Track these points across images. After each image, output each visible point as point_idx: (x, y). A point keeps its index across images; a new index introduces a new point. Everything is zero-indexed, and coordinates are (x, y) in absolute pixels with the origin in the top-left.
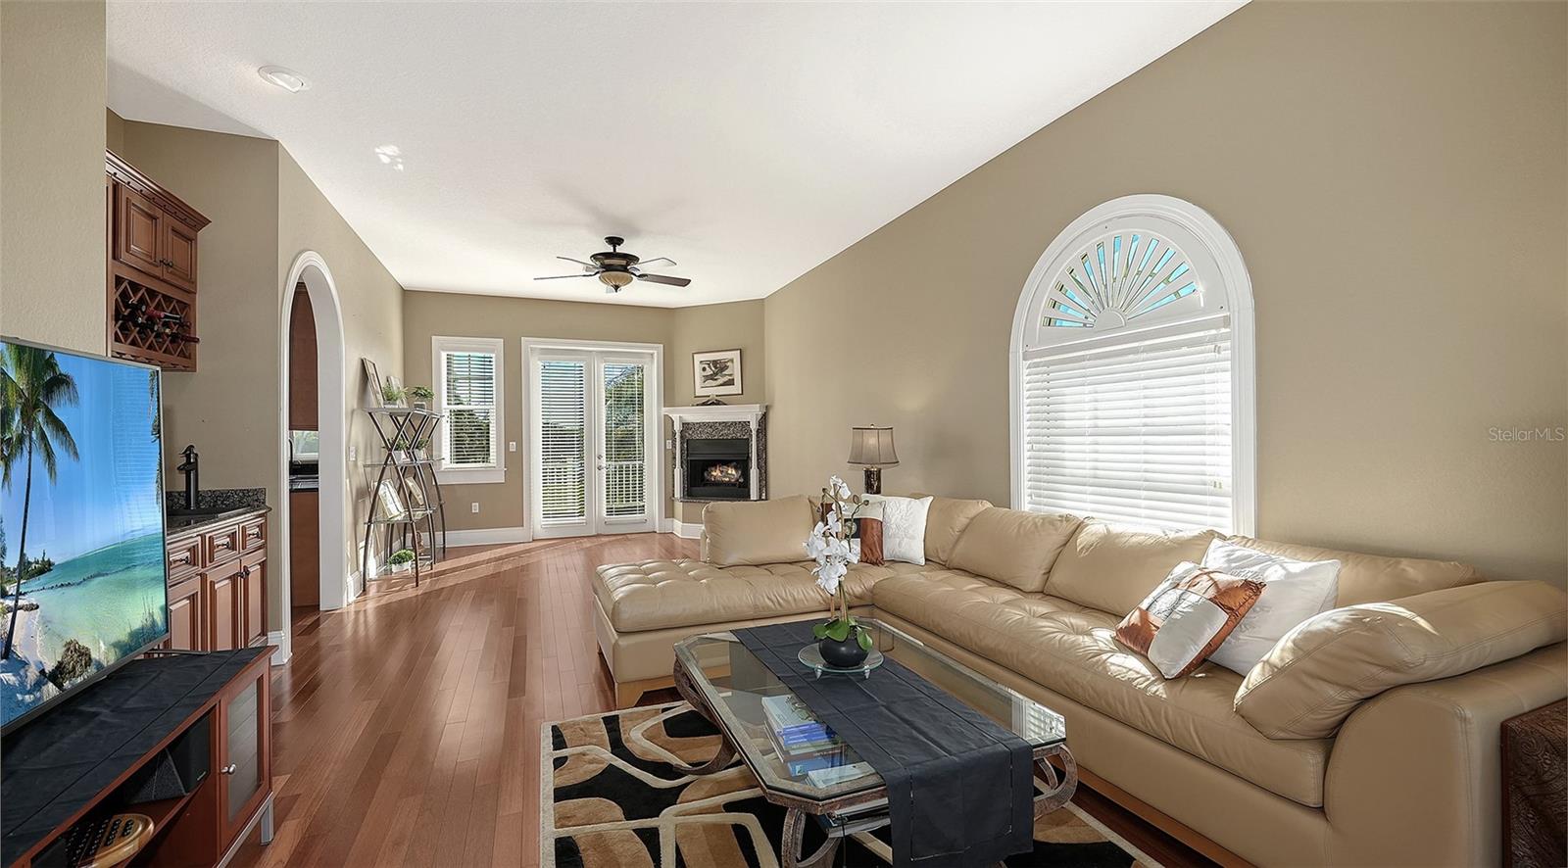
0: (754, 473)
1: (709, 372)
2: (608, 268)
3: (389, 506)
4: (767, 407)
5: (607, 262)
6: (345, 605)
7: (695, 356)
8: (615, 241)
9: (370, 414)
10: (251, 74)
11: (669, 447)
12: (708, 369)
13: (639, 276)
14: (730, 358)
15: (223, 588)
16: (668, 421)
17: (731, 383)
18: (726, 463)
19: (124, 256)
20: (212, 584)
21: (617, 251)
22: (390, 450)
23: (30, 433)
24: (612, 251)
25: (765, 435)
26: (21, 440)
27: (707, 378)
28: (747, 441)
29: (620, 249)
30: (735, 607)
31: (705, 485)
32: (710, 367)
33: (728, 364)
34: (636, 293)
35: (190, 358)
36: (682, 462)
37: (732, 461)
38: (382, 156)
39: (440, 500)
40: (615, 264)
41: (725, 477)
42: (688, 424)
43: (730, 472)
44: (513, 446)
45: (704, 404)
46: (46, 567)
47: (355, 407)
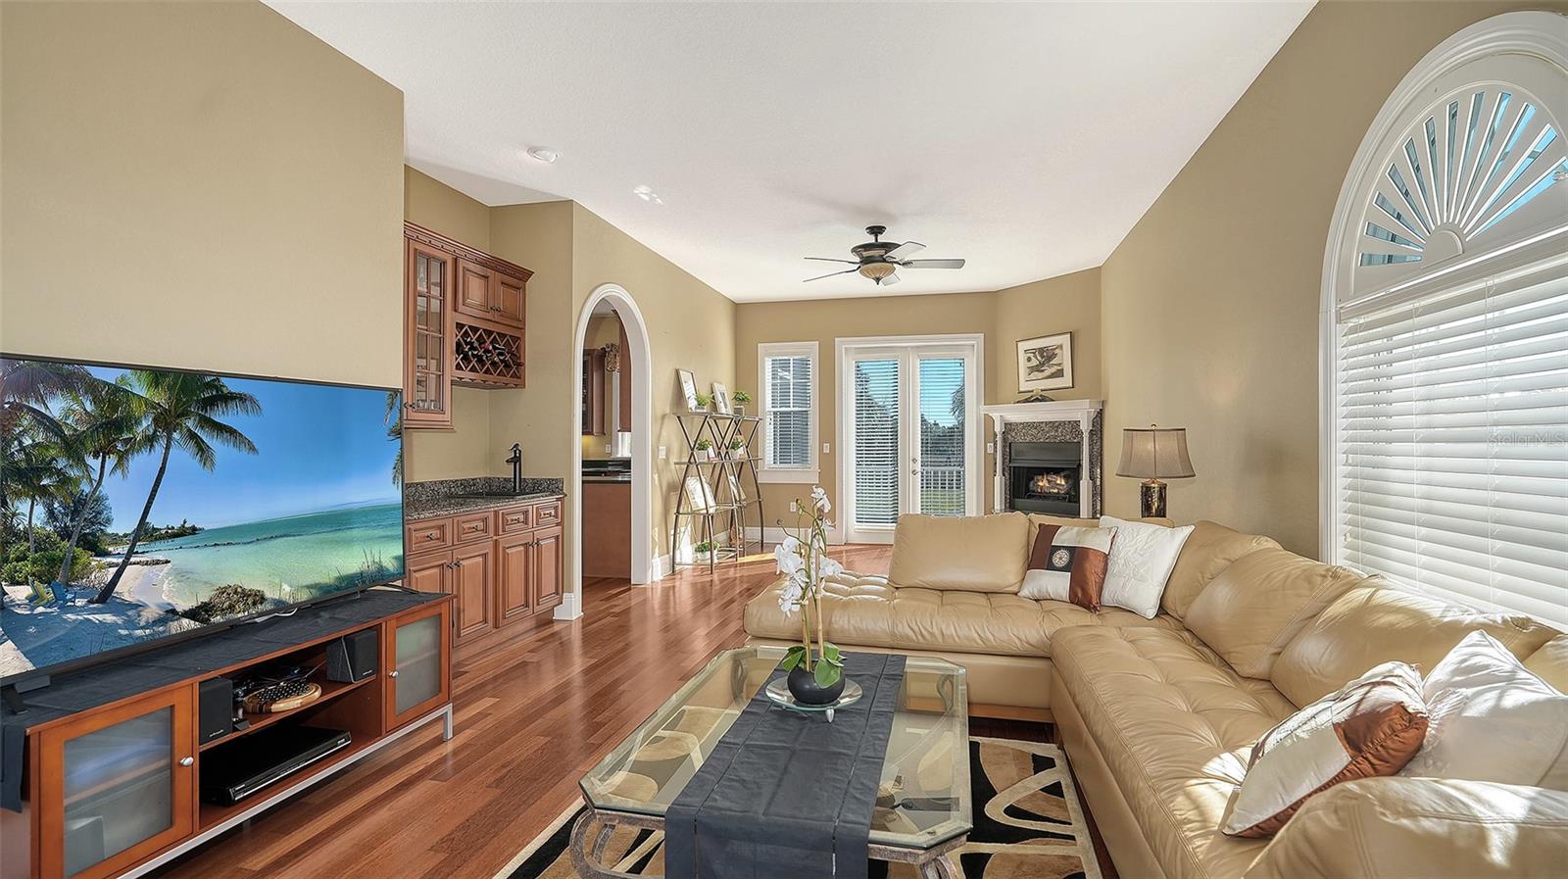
0: (1085, 485)
1: (1034, 362)
2: (866, 261)
3: (696, 500)
4: (1103, 402)
5: (865, 254)
6: (649, 582)
7: (1019, 344)
8: (876, 230)
9: (679, 417)
10: (525, 156)
11: (990, 450)
12: (1033, 358)
13: (904, 264)
14: (1059, 344)
15: (516, 553)
16: (989, 421)
17: (1059, 374)
18: (1057, 471)
19: (461, 308)
20: (504, 548)
21: (879, 241)
22: (692, 449)
23: (170, 434)
24: (874, 241)
25: (1101, 438)
26: (151, 439)
27: (1033, 369)
28: (1079, 444)
29: (882, 239)
30: (868, 630)
31: (1029, 497)
32: (1036, 357)
33: (1057, 351)
34: (904, 281)
35: (520, 378)
36: (1004, 470)
37: (1063, 470)
38: (642, 196)
39: (759, 497)
40: (875, 255)
41: (1053, 488)
42: (1011, 424)
43: (1058, 482)
44: (827, 446)
45: (1027, 401)
46: (187, 532)
47: (668, 412)
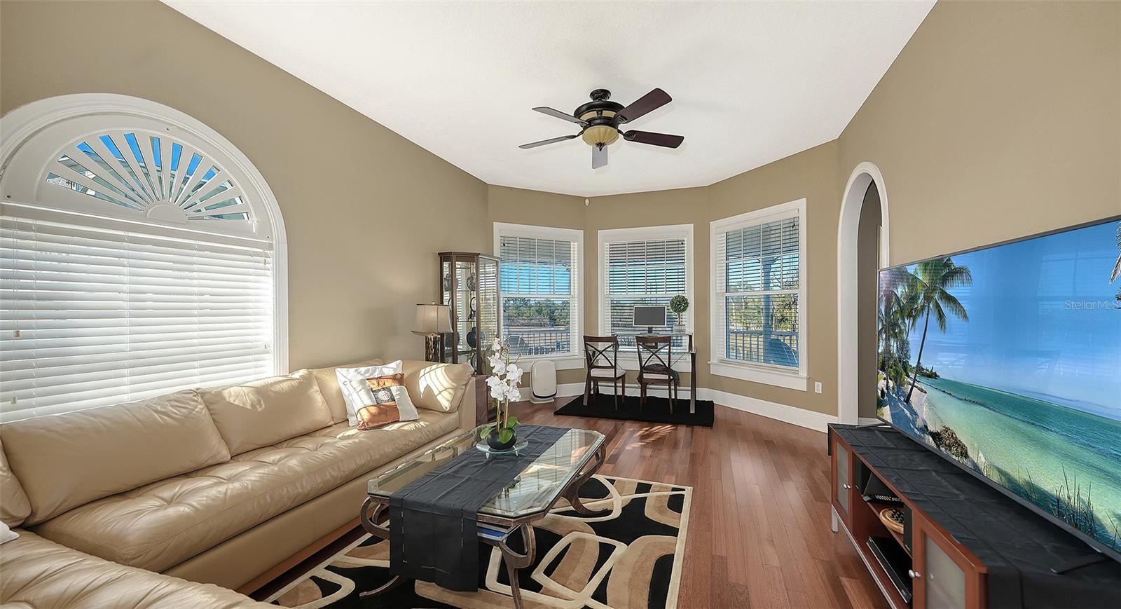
23: (929, 304)
26: (923, 307)
46: (932, 375)
